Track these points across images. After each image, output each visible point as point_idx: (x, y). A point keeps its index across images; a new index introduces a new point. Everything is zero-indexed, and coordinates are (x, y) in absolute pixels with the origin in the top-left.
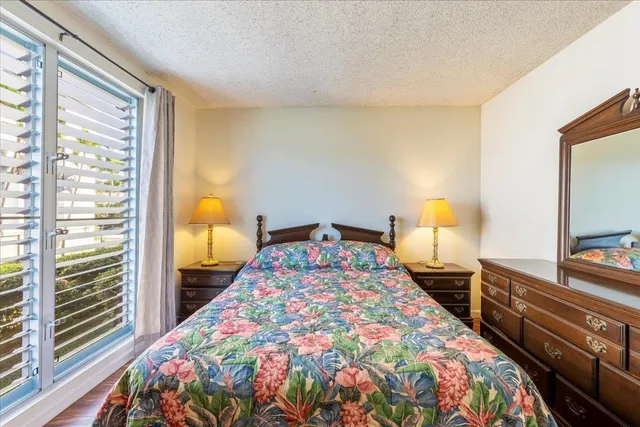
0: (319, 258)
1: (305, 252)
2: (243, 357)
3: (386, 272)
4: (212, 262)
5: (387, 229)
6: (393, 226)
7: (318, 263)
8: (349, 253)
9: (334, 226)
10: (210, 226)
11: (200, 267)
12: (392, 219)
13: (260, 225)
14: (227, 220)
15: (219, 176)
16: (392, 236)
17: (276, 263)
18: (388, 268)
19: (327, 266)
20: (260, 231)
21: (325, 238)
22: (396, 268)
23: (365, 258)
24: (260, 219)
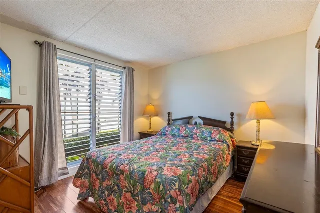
0: (184, 132)
1: (179, 129)
2: (144, 168)
3: (216, 142)
4: (150, 131)
5: (229, 120)
6: (232, 118)
7: (183, 134)
8: (199, 131)
9: (200, 117)
10: (151, 116)
11: (147, 132)
12: (232, 114)
13: (169, 116)
14: (157, 114)
15: (156, 96)
16: (232, 124)
17: (167, 133)
18: (218, 141)
19: (188, 136)
20: (169, 119)
21: (196, 123)
22: (222, 141)
23: (206, 134)
24: (169, 113)
